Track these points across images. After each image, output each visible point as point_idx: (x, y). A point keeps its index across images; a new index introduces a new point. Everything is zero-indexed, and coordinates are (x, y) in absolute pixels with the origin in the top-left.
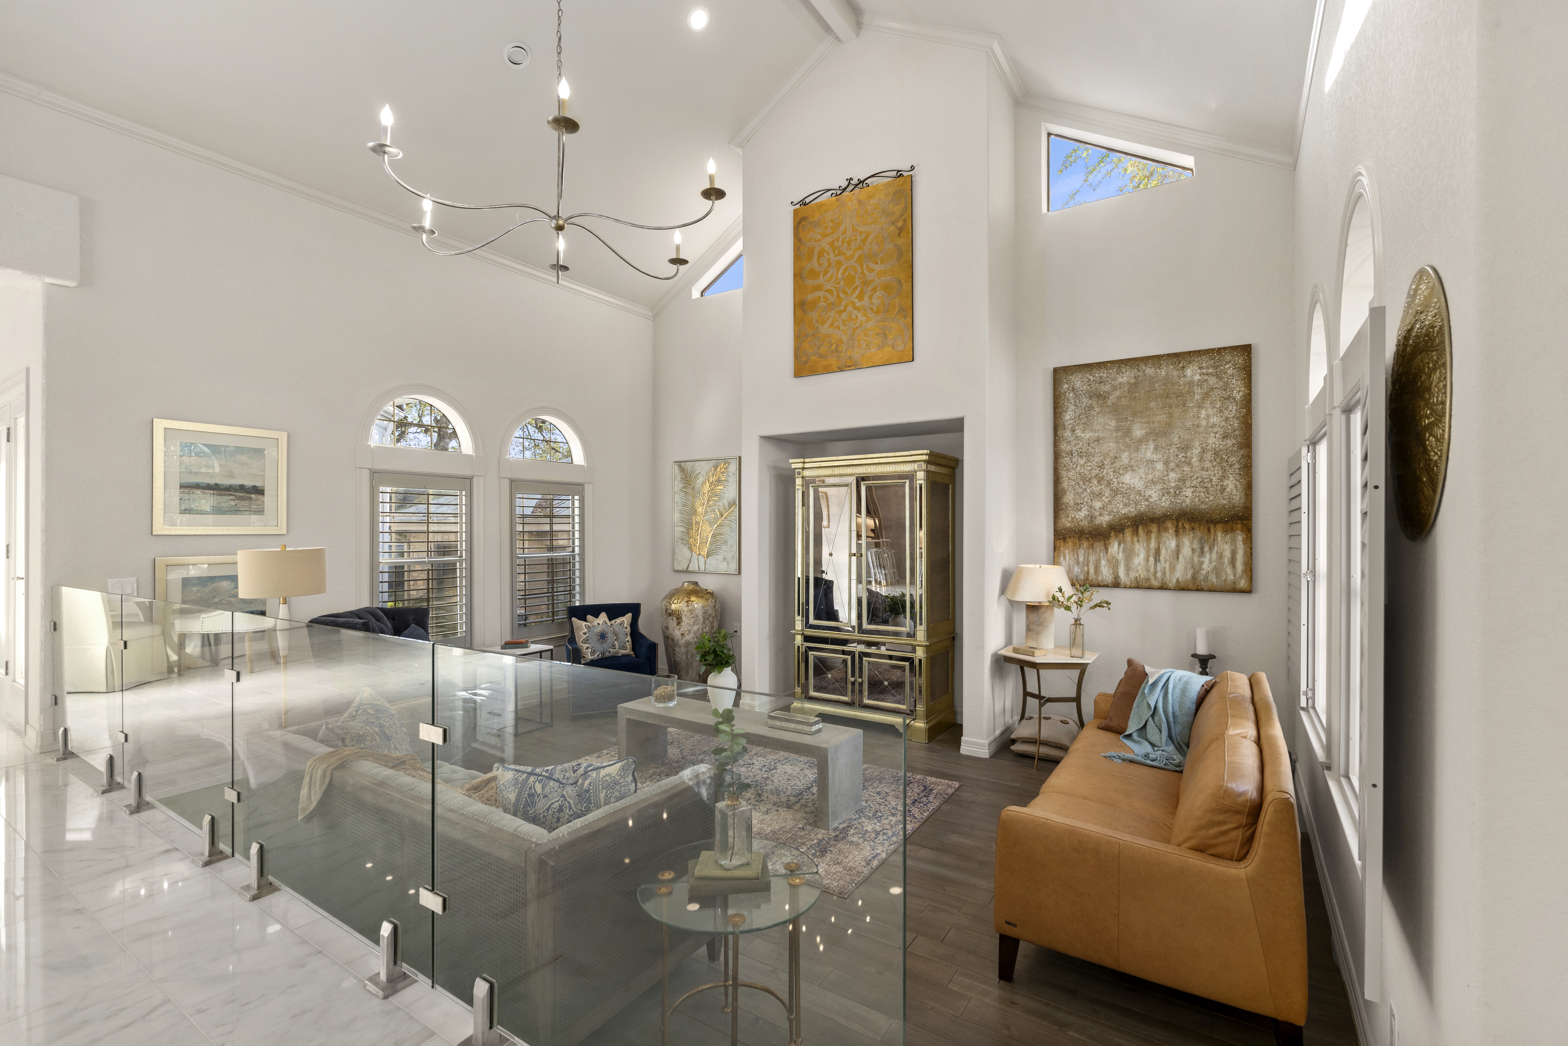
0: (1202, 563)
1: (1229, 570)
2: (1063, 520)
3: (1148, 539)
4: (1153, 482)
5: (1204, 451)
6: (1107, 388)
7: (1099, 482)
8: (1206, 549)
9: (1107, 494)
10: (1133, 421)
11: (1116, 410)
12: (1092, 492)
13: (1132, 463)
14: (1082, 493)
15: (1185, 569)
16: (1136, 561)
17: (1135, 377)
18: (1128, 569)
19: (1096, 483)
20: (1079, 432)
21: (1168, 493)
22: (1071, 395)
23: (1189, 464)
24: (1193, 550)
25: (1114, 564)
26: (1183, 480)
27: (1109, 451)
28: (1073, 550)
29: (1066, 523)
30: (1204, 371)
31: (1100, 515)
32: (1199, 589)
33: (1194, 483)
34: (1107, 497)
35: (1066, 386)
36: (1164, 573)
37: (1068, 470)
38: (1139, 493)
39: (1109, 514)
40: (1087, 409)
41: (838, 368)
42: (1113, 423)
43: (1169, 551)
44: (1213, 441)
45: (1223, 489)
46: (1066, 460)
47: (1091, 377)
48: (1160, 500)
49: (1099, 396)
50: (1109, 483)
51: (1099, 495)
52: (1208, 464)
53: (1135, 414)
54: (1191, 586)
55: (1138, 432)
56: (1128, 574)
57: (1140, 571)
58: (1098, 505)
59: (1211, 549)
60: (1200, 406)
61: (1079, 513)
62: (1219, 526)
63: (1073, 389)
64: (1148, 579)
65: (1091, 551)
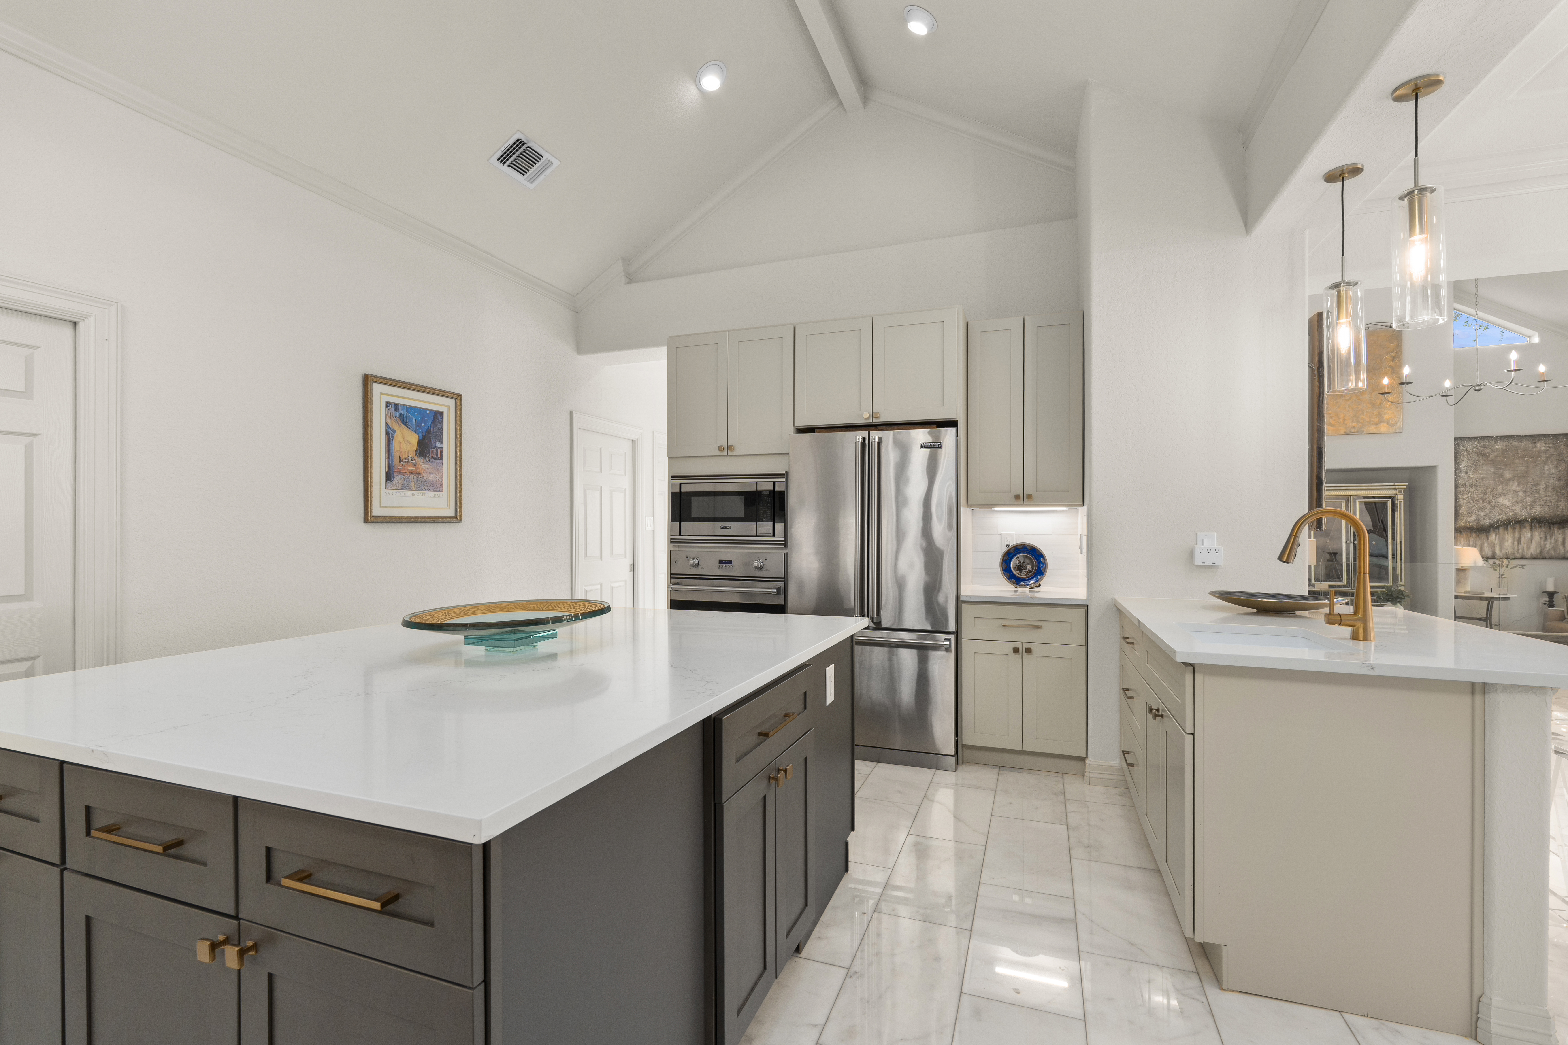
0: (1546, 544)
1: (1561, 548)
2: (1459, 522)
3: (1514, 533)
4: (1517, 502)
5: (1547, 486)
6: (1488, 451)
7: (1483, 501)
8: (1548, 537)
9: (1488, 508)
10: (1505, 469)
11: (1494, 462)
12: (1479, 507)
13: (1504, 492)
14: (1472, 507)
15: (1536, 548)
16: (1506, 544)
17: (1506, 446)
18: (1501, 548)
19: (1481, 502)
20: (1470, 474)
21: (1526, 508)
22: (1465, 453)
23: (1538, 493)
24: (1541, 538)
25: (1493, 546)
26: (1535, 501)
27: (1490, 485)
28: (1466, 539)
29: (1462, 523)
30: (1547, 445)
31: (1484, 519)
32: (1544, 558)
33: (1541, 503)
34: (1488, 510)
35: (1462, 448)
36: (1523, 550)
37: (1463, 495)
38: (1508, 508)
39: (1490, 519)
40: (1476, 461)
41: (1345, 432)
42: (1492, 470)
43: (1526, 539)
44: (1552, 481)
45: (1558, 507)
46: (1462, 489)
47: (1478, 444)
48: (1521, 511)
49: (1484, 455)
50: (1489, 502)
51: (1483, 509)
52: (1549, 494)
53: (1506, 466)
54: (1539, 557)
55: (1508, 475)
56: (1501, 551)
57: (1509, 549)
58: (1482, 514)
59: (1551, 537)
60: (1545, 463)
61: (1470, 518)
62: (1556, 526)
63: (1467, 450)
64: (1513, 554)
65: (1478, 539)
